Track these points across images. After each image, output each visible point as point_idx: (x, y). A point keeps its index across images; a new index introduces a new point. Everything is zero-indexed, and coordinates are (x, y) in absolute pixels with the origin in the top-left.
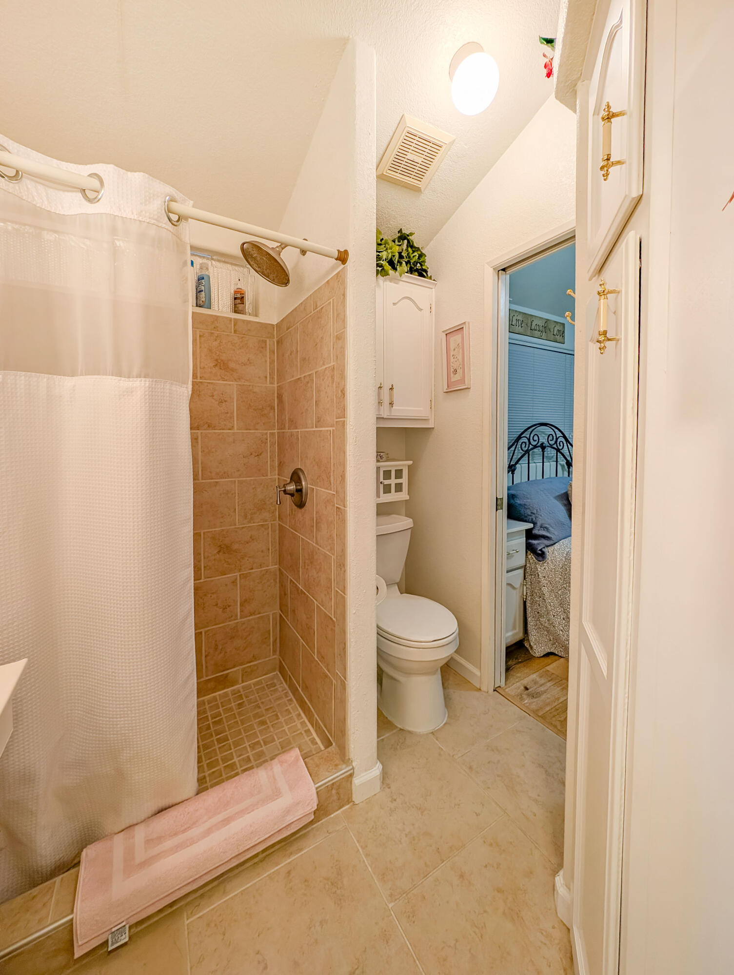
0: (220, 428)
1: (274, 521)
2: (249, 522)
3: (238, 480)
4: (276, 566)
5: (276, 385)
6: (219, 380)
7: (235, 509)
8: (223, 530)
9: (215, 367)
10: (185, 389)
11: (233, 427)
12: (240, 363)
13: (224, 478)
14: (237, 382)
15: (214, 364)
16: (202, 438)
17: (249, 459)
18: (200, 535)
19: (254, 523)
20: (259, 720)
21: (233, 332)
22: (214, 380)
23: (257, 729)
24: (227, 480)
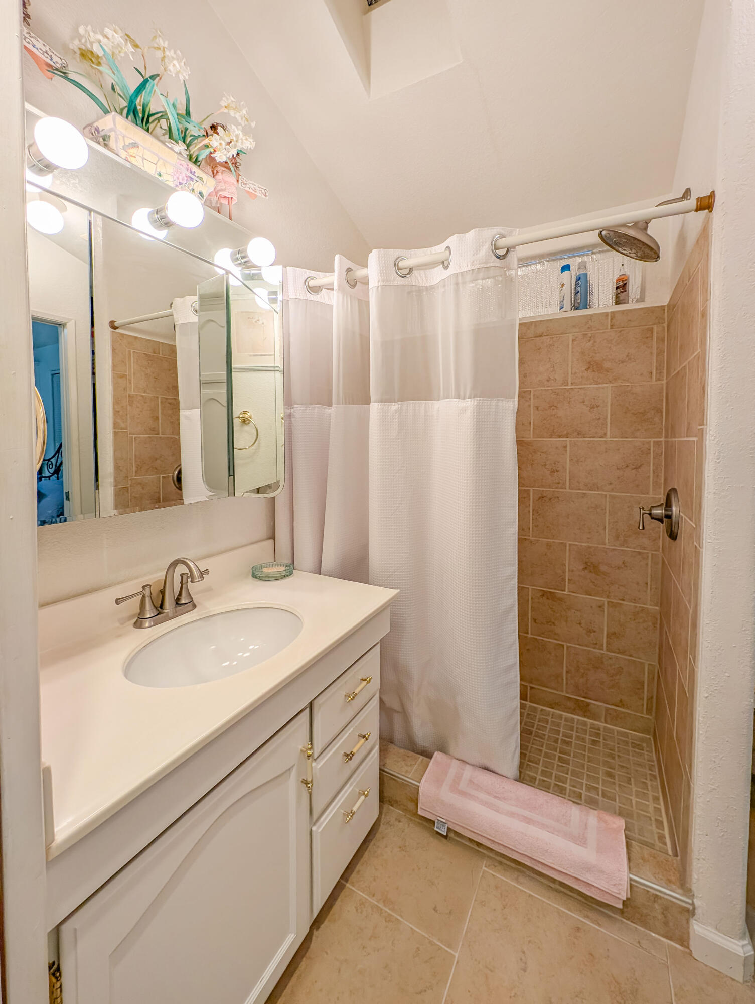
0: (591, 436)
1: (655, 551)
2: (622, 545)
3: (610, 495)
4: (657, 608)
5: (664, 382)
6: (591, 384)
7: (605, 527)
8: (589, 547)
9: (587, 371)
10: (511, 403)
11: (605, 434)
12: (616, 361)
13: (592, 491)
14: (613, 383)
15: (586, 368)
16: (571, 446)
17: (624, 471)
18: (566, 546)
19: (627, 547)
20: (608, 769)
21: (609, 327)
22: (585, 384)
23: (601, 776)
24: (596, 492)
